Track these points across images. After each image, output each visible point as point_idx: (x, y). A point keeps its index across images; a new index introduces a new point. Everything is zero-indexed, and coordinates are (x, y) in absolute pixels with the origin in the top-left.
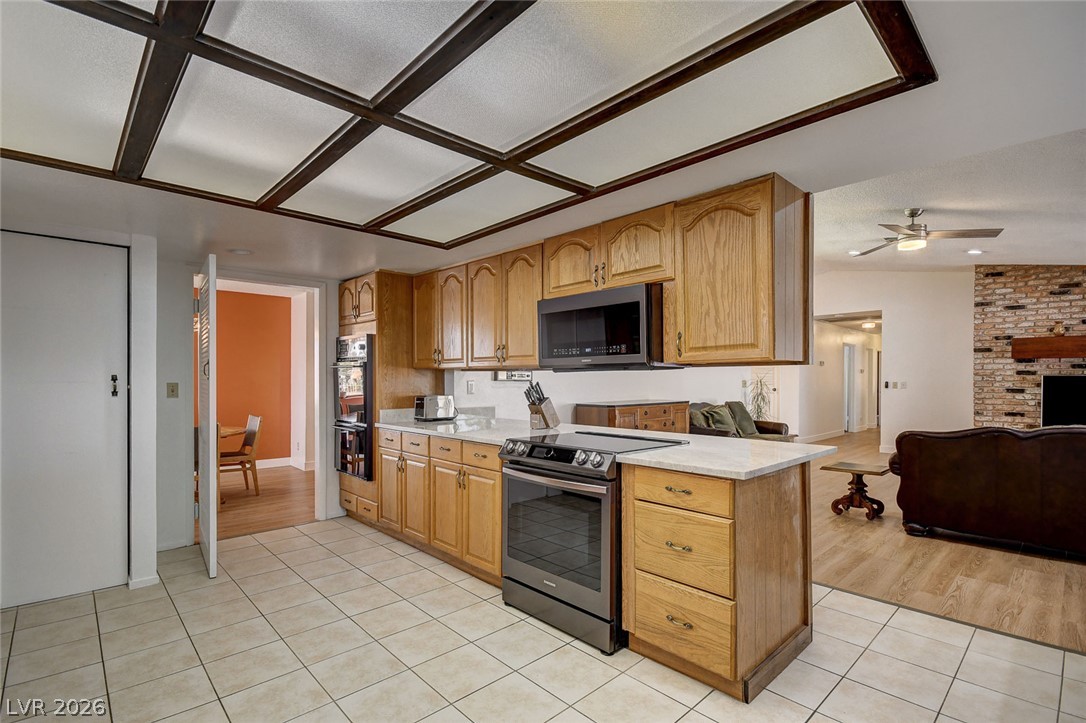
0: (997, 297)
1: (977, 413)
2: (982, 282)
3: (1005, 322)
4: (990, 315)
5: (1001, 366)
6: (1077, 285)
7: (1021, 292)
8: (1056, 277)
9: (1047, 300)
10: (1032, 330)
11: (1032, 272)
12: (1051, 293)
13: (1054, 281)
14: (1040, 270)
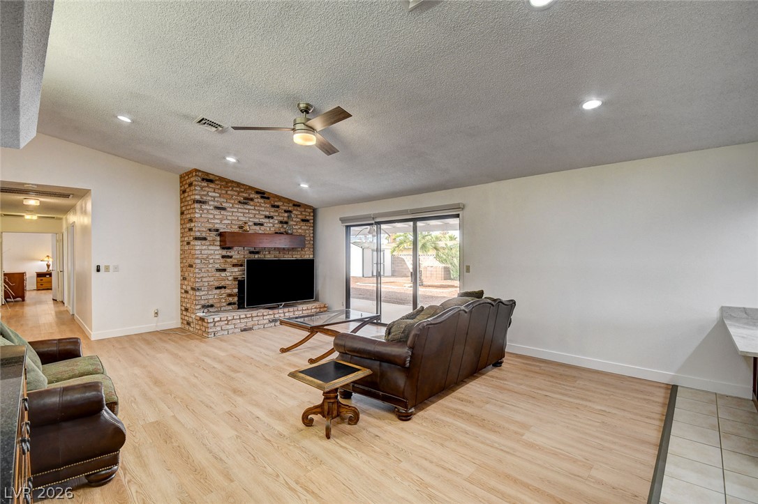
0: (210, 198)
2: (201, 184)
3: (214, 218)
4: (205, 211)
5: (212, 252)
6: (252, 200)
7: (224, 198)
8: (242, 192)
9: (237, 206)
10: (229, 227)
11: (230, 185)
12: (240, 202)
13: (241, 194)
14: (234, 184)
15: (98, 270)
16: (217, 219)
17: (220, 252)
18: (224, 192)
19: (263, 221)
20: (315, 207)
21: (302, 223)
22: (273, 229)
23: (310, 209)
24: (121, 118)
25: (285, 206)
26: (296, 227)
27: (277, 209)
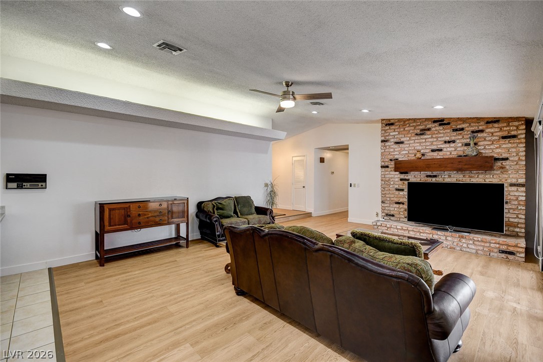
0: (391, 137)
1: (383, 202)
2: (384, 128)
3: (394, 151)
4: (388, 147)
5: (393, 176)
6: (429, 129)
7: (402, 134)
8: (419, 125)
9: (414, 138)
10: (407, 156)
11: (407, 122)
12: (416, 134)
13: (417, 128)
14: (411, 121)
15: (351, 186)
16: (397, 151)
17: (399, 176)
18: (402, 130)
19: (442, 146)
20: (530, 116)
21: (502, 141)
22: (454, 153)
23: (520, 121)
25: (472, 127)
26: (492, 147)
27: (460, 132)
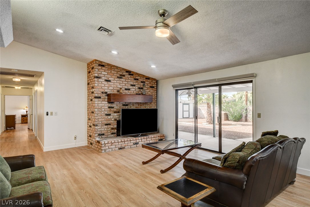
0: (102, 75)
2: (98, 67)
3: (105, 86)
4: (100, 83)
5: (104, 105)
6: (124, 76)
7: (109, 75)
8: (119, 71)
9: (116, 79)
10: (112, 91)
11: (113, 68)
12: (118, 77)
13: (118, 73)
14: (115, 67)
15: (47, 115)
16: (106, 87)
17: (108, 105)
18: (110, 72)
19: (130, 87)
20: (157, 79)
21: (150, 89)
22: (135, 92)
23: (155, 80)
24: (57, 30)
25: (141, 79)
26: (147, 91)
27: (137, 81)
